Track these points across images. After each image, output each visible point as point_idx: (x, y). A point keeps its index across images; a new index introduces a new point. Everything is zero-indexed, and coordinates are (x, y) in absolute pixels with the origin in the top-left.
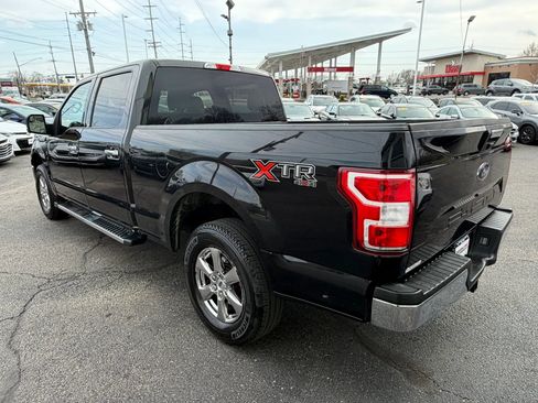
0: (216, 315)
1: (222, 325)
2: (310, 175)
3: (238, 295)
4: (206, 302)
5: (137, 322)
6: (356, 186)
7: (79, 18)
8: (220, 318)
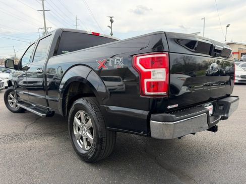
0: (82, 147)
1: (84, 152)
2: (121, 62)
3: (92, 133)
4: (78, 141)
5: (43, 153)
6: (140, 63)
7: (44, 30)
8: (84, 149)
